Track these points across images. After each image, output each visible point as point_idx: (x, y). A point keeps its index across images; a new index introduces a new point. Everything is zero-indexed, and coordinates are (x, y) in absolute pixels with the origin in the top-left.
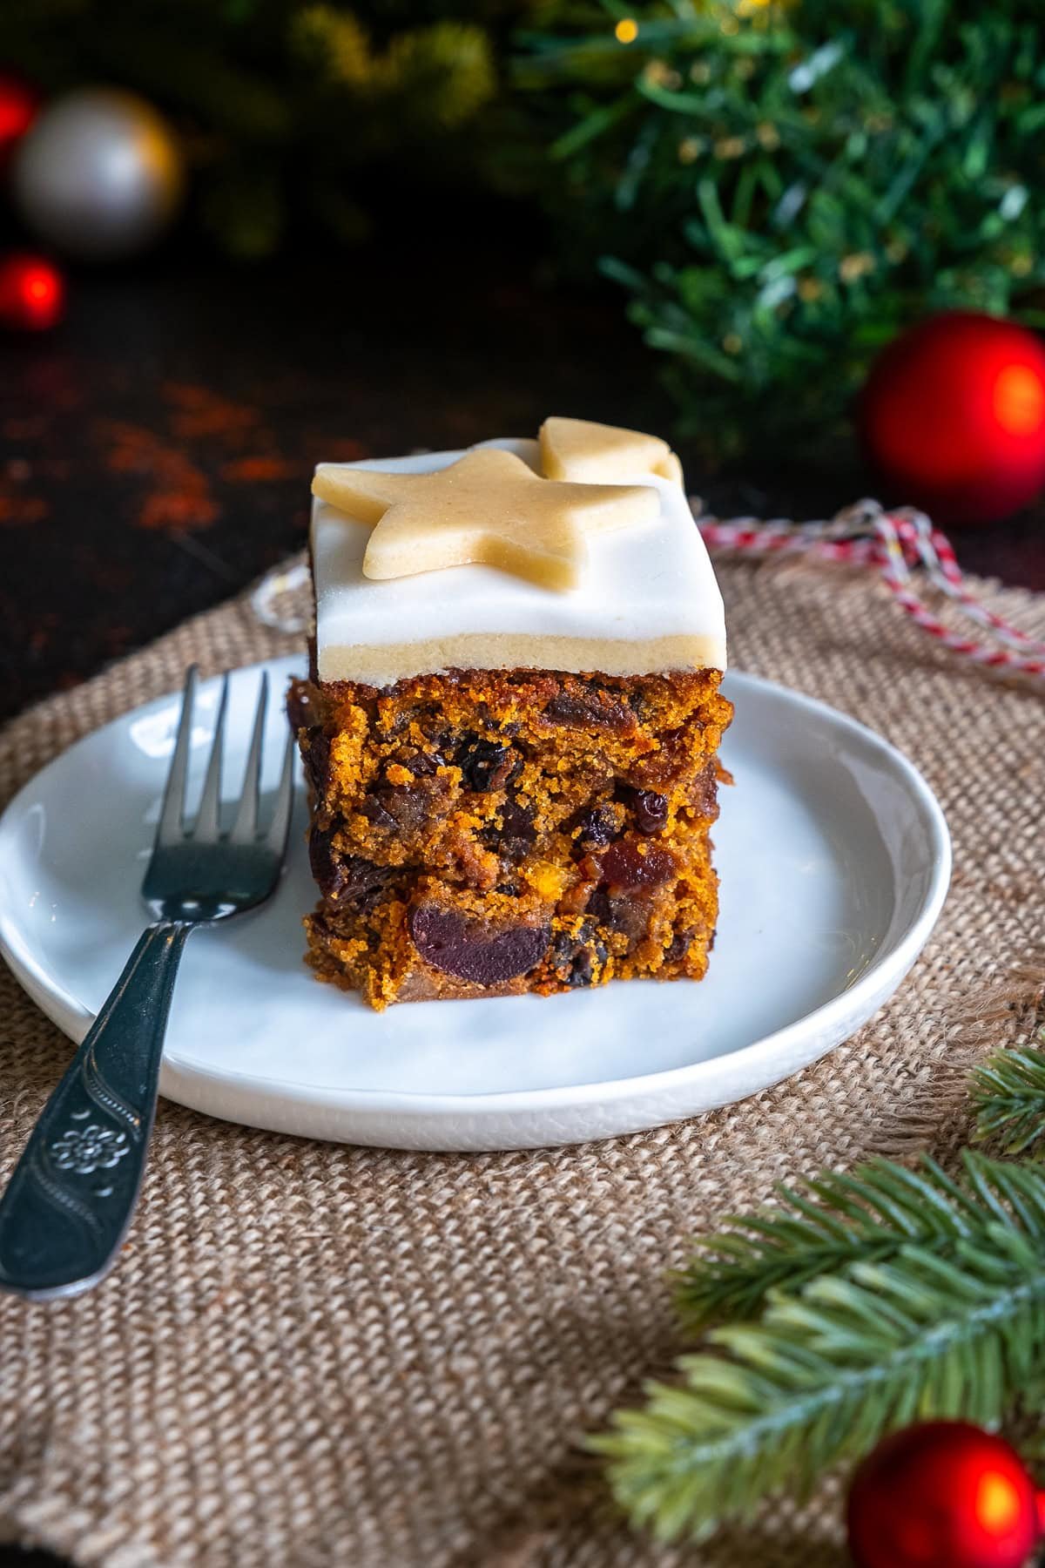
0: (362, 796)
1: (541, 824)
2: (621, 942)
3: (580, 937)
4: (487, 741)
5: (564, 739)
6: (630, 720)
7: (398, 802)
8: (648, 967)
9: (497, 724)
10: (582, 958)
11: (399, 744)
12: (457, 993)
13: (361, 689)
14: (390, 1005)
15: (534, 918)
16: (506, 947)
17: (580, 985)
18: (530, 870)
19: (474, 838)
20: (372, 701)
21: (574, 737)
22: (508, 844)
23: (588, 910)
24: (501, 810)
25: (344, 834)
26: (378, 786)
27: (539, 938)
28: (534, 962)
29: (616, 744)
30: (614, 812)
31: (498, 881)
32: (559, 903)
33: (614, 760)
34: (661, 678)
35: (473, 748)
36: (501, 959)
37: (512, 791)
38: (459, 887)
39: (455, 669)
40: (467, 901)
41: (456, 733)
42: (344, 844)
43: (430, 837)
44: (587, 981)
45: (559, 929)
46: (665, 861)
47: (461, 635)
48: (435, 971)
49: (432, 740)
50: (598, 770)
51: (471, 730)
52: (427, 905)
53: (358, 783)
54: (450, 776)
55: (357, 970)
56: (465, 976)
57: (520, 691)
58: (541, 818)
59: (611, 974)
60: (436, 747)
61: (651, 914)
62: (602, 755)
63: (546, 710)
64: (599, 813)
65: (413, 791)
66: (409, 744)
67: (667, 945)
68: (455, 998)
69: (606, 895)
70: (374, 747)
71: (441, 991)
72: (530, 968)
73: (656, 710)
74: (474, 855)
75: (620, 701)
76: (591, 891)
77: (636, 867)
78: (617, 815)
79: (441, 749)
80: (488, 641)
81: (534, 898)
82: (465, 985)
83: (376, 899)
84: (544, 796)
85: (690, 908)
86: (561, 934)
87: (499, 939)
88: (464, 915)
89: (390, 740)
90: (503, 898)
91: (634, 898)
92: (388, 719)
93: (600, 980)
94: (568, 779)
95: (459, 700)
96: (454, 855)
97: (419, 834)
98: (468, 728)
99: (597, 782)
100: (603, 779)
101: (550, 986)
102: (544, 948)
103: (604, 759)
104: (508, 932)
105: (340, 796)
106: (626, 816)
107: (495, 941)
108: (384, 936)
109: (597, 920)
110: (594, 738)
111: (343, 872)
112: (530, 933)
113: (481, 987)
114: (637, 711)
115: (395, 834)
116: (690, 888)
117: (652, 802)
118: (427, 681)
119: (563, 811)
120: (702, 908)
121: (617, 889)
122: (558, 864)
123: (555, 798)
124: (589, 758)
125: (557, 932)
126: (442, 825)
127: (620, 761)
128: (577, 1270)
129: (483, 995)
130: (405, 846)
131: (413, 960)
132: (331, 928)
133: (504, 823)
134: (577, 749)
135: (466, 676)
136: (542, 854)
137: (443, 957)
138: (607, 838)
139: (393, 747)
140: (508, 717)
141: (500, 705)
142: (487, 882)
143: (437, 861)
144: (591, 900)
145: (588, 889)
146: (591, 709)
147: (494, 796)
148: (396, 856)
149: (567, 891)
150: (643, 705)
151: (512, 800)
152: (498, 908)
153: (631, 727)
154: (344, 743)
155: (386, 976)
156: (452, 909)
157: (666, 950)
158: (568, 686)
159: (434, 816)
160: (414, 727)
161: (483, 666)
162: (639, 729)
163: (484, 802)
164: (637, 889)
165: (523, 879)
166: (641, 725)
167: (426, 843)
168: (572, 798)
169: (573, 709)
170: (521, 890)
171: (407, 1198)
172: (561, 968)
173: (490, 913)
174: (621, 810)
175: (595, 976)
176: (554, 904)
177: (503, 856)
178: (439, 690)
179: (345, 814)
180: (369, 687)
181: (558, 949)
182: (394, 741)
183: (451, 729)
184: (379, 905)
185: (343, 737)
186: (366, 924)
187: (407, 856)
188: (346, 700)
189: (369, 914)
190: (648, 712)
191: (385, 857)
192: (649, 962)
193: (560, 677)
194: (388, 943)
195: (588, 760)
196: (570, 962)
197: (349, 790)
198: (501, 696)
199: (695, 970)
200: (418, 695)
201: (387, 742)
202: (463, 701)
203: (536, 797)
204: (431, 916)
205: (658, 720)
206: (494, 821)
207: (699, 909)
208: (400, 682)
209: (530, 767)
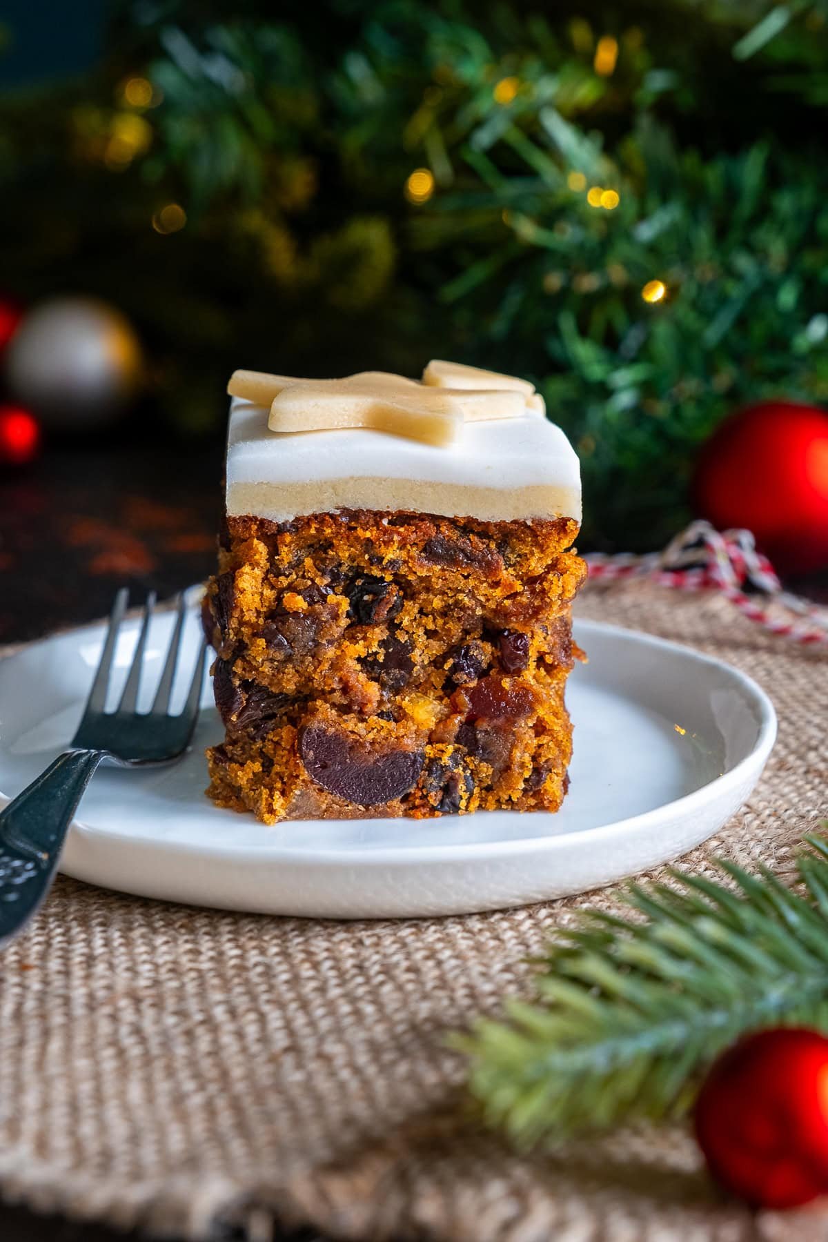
0: (261, 621)
1: (417, 656)
2: (486, 770)
3: (449, 763)
4: (372, 575)
5: (439, 578)
6: (497, 562)
7: (292, 626)
8: (510, 797)
9: (381, 559)
10: (452, 784)
11: (295, 577)
12: (340, 812)
13: (262, 523)
14: (280, 821)
15: (409, 742)
16: (384, 770)
17: (449, 813)
18: (407, 698)
19: (358, 667)
20: (272, 535)
21: (447, 576)
22: (388, 674)
23: (458, 740)
24: (383, 644)
25: (244, 659)
26: (277, 614)
27: (414, 762)
28: (410, 786)
29: (485, 584)
30: (482, 648)
31: (378, 707)
32: (432, 732)
33: (482, 599)
34: (524, 524)
35: (359, 582)
36: (379, 781)
37: (393, 626)
38: (344, 710)
39: (345, 509)
40: (351, 723)
41: (344, 569)
42: (244, 669)
43: (320, 662)
44: (455, 808)
45: (432, 756)
46: (526, 695)
47: (352, 478)
48: (321, 790)
49: (324, 574)
50: (468, 608)
51: (358, 566)
52: (315, 725)
53: (258, 612)
54: (338, 604)
55: (252, 793)
56: (347, 796)
57: (402, 530)
58: (417, 652)
59: (477, 803)
60: (327, 580)
61: (513, 746)
62: (472, 594)
63: (424, 550)
64: (468, 647)
65: (306, 617)
66: (303, 577)
67: (527, 775)
68: (338, 818)
69: (473, 726)
70: (273, 580)
71: (325, 811)
72: (405, 792)
73: (519, 556)
74: (358, 681)
75: (488, 546)
76: (460, 721)
77: (499, 700)
78: (483, 652)
79: (332, 582)
80: (375, 484)
81: (410, 724)
82: (347, 806)
83: (270, 724)
84: (421, 632)
85: (548, 744)
86: (434, 761)
87: (378, 760)
88: (347, 736)
89: (287, 573)
90: (383, 722)
91: (497, 730)
92: (286, 555)
93: (467, 807)
94: (442, 618)
95: (348, 538)
96: (341, 680)
97: (310, 659)
98: (355, 564)
99: (467, 620)
100: (473, 617)
101: (423, 811)
102: (418, 772)
103: (474, 597)
104: (386, 755)
105: (242, 623)
106: (492, 653)
107: (375, 763)
108: (276, 759)
109: (466, 750)
110: (466, 577)
111: (242, 696)
112: (406, 756)
113: (361, 808)
114: (503, 556)
115: (289, 659)
116: (547, 727)
117: (515, 641)
118: (320, 518)
119: (437, 647)
120: (559, 744)
121: (483, 721)
122: (431, 697)
123: (430, 634)
124: (460, 596)
125: (430, 758)
126: (331, 652)
127: (488, 600)
128: (440, 993)
129: (363, 816)
130: (297, 671)
131: (301, 778)
132: (229, 755)
133: (385, 655)
134: (450, 588)
135: (355, 515)
136: (417, 687)
137: (328, 777)
138: (475, 673)
139: (289, 580)
140: (391, 554)
141: (384, 541)
142: (369, 705)
143: (325, 685)
144: (460, 731)
145: (458, 719)
146: (463, 551)
147: (377, 630)
148: (289, 680)
149: (440, 721)
150: (509, 550)
151: (392, 634)
152: (378, 731)
153: (497, 569)
154: (246, 573)
155: (277, 794)
156: (337, 730)
157: (526, 780)
158: (443, 529)
159: (324, 642)
160: (308, 562)
161: (369, 507)
162: (504, 572)
163: (368, 635)
164: (499, 722)
165: (400, 708)
166: (506, 569)
167: (315, 669)
168: (445, 635)
169: (447, 550)
170: (398, 716)
171: (287, 948)
172: (433, 794)
173: (371, 736)
174: (488, 648)
175: (463, 804)
176: (428, 732)
177: (383, 686)
178: (330, 527)
179: (246, 640)
180: (271, 522)
181: (430, 774)
182: (291, 574)
183: (340, 565)
184: (273, 730)
185: (246, 569)
186: (261, 749)
187: (299, 682)
188: (250, 534)
189: (263, 739)
190: (513, 557)
191: (279, 683)
192: (510, 792)
193: (436, 519)
194: (280, 765)
195: (460, 598)
196: (441, 788)
197: (250, 616)
198: (385, 535)
199: (551, 802)
200: (313, 531)
201: (284, 575)
202: (352, 538)
203: (413, 633)
204: (319, 736)
205: (521, 565)
206: (376, 653)
207: (555, 745)
208: (297, 519)
209: (408, 604)
